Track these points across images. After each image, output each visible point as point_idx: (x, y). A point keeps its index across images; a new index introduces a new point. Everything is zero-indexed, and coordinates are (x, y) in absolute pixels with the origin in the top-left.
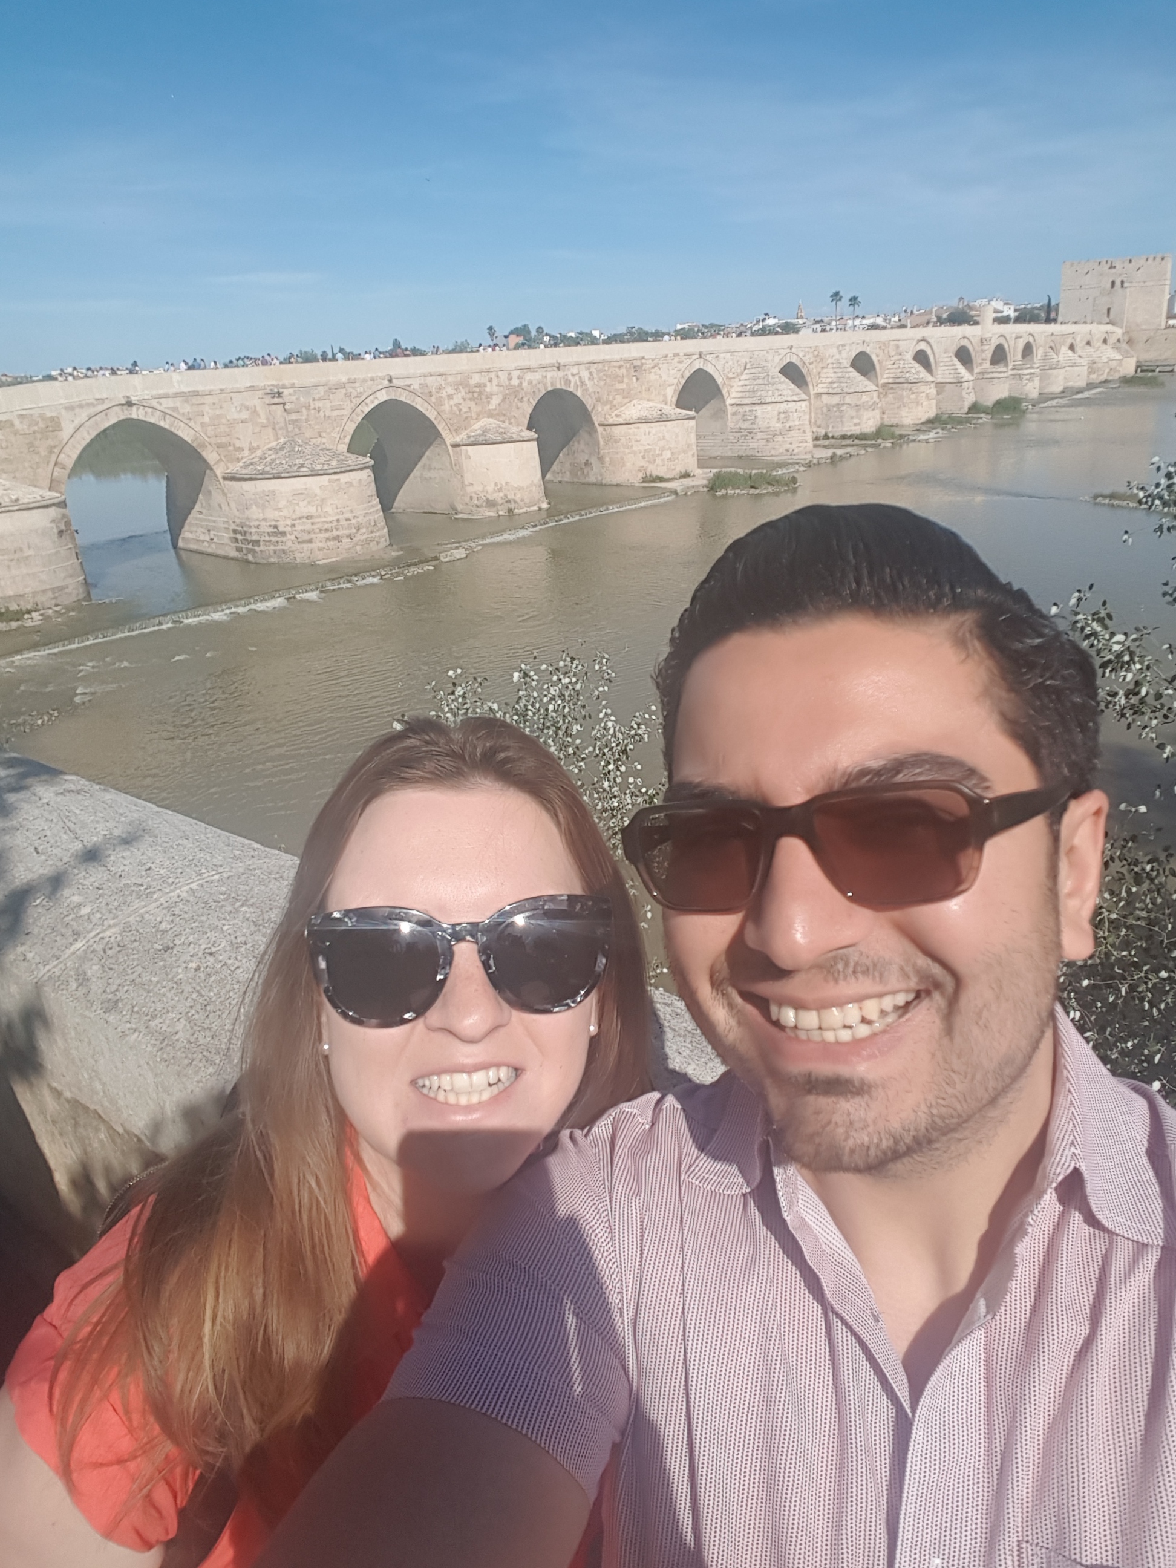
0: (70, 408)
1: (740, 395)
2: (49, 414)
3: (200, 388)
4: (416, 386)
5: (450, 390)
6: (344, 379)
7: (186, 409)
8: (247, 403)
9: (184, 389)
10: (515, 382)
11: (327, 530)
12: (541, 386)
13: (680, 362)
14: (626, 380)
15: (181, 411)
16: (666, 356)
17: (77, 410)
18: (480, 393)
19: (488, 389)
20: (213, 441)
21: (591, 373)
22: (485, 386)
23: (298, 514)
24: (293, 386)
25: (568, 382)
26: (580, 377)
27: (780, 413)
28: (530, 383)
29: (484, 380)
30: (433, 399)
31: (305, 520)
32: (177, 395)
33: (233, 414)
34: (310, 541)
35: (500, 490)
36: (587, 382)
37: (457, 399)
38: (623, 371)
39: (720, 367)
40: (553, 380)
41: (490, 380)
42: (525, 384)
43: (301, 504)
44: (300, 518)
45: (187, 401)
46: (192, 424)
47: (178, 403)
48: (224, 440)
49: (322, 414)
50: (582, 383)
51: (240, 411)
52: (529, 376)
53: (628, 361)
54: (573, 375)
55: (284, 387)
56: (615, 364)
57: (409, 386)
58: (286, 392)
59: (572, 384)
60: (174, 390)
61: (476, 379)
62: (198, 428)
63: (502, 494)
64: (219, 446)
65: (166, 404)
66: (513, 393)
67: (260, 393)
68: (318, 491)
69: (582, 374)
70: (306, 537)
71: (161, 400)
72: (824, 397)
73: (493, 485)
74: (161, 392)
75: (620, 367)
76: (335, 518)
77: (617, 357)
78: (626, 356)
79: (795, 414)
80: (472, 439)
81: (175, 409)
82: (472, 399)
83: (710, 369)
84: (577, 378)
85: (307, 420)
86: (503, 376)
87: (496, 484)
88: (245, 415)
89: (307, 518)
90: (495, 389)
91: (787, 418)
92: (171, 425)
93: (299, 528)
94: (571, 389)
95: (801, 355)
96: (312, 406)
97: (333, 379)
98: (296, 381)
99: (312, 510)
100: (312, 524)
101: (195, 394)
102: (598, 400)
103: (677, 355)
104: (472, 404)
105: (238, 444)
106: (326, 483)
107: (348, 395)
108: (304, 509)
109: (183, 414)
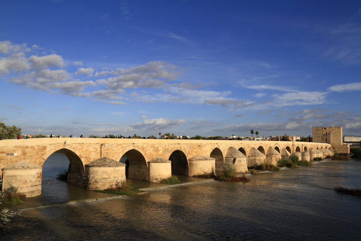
0: (50, 145)
1: (227, 155)
2: (44, 146)
3: (84, 142)
4: (140, 146)
5: (149, 148)
6: (122, 143)
7: (80, 147)
8: (95, 147)
9: (80, 142)
10: (167, 147)
11: (110, 183)
12: (174, 149)
13: (212, 145)
14: (197, 149)
15: (78, 147)
16: (208, 144)
17: (52, 145)
18: (157, 149)
19: (159, 148)
20: (84, 156)
21: (187, 146)
22: (159, 147)
23: (103, 177)
24: (108, 143)
25: (181, 148)
26: (184, 148)
27: (238, 160)
28: (171, 148)
29: (159, 146)
30: (144, 150)
31: (104, 179)
32: (78, 143)
33: (91, 149)
34: (105, 185)
35: (159, 176)
36: (186, 149)
37: (151, 150)
38: (196, 147)
39: (222, 148)
40: (177, 148)
41: (160, 146)
42: (169, 148)
43: (104, 175)
44: (103, 179)
45: (80, 145)
46: (80, 151)
47: (78, 145)
48: (87, 156)
49: (114, 151)
50: (185, 149)
51: (93, 149)
52: (171, 146)
53: (197, 144)
54: (182, 147)
55: (106, 144)
56: (194, 145)
57: (138, 146)
58: (106, 145)
59: (182, 149)
60: (78, 142)
61: (156, 146)
62: (81, 152)
63: (160, 177)
64: (86, 157)
65: (75, 145)
66: (166, 150)
67: (99, 145)
68: (109, 172)
69: (185, 146)
70: (104, 184)
71: (73, 144)
72: (250, 157)
73: (157, 174)
74: (74, 142)
75: (195, 145)
76: (113, 180)
77: (194, 143)
78: (197, 143)
79: (243, 161)
80: (153, 161)
81: (77, 147)
82: (155, 151)
83: (220, 148)
84: (183, 147)
85: (110, 153)
86: (164, 146)
87: (158, 174)
88: (94, 150)
89: (106, 179)
90: (161, 148)
91: (241, 162)
92: (75, 151)
93: (102, 181)
94: (181, 150)
95: (244, 146)
96: (112, 149)
97: (119, 143)
98: (109, 143)
99: (107, 177)
100: (106, 181)
101: (83, 143)
102: (189, 153)
103: (211, 143)
104: (155, 152)
105: (91, 157)
106: (112, 170)
107: (122, 147)
108: (105, 176)
109: (78, 148)
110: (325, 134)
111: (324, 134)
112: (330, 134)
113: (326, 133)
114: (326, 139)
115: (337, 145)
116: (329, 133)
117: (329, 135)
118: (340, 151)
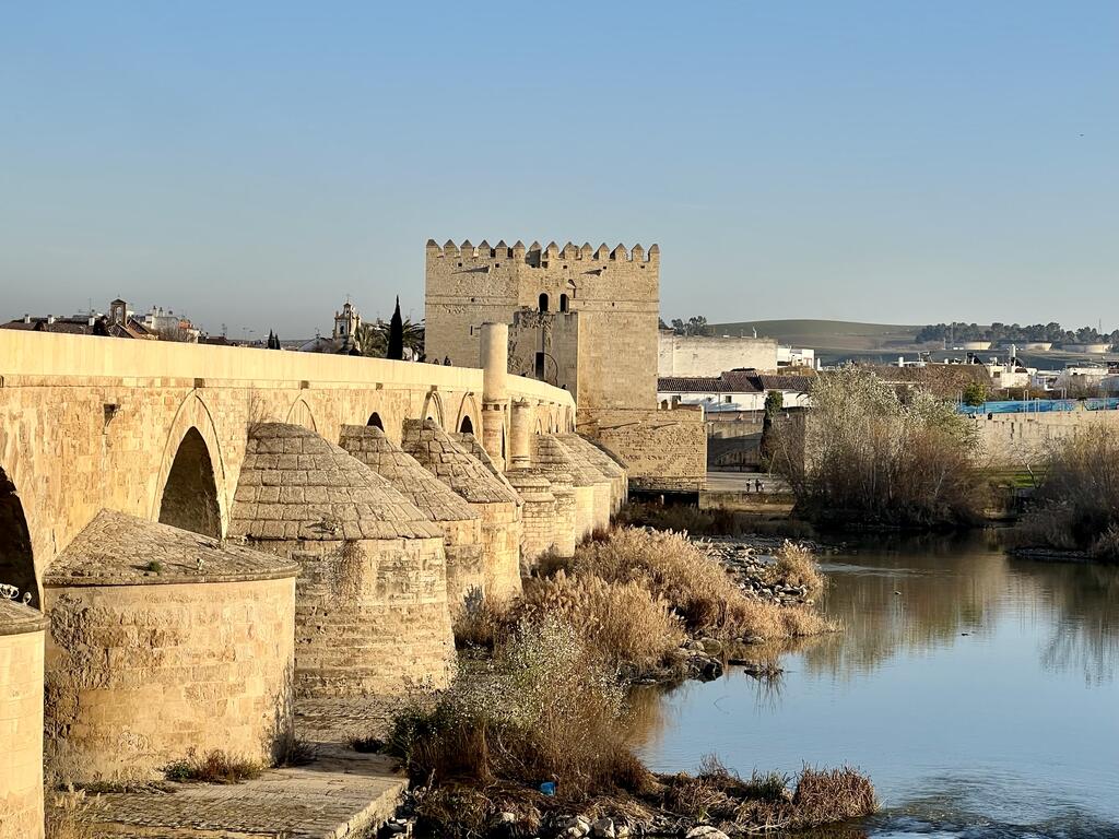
21: (40, 416)
36: (32, 446)
38: (93, 419)
39: (218, 429)
54: (13, 421)
59: (11, 452)
69: (24, 420)
83: (206, 433)
84: (18, 432)
110: (535, 305)
111: (526, 311)
112: (572, 305)
113: (544, 299)
114: (540, 357)
115: (620, 403)
116: (563, 297)
117: (561, 317)
118: (643, 461)
